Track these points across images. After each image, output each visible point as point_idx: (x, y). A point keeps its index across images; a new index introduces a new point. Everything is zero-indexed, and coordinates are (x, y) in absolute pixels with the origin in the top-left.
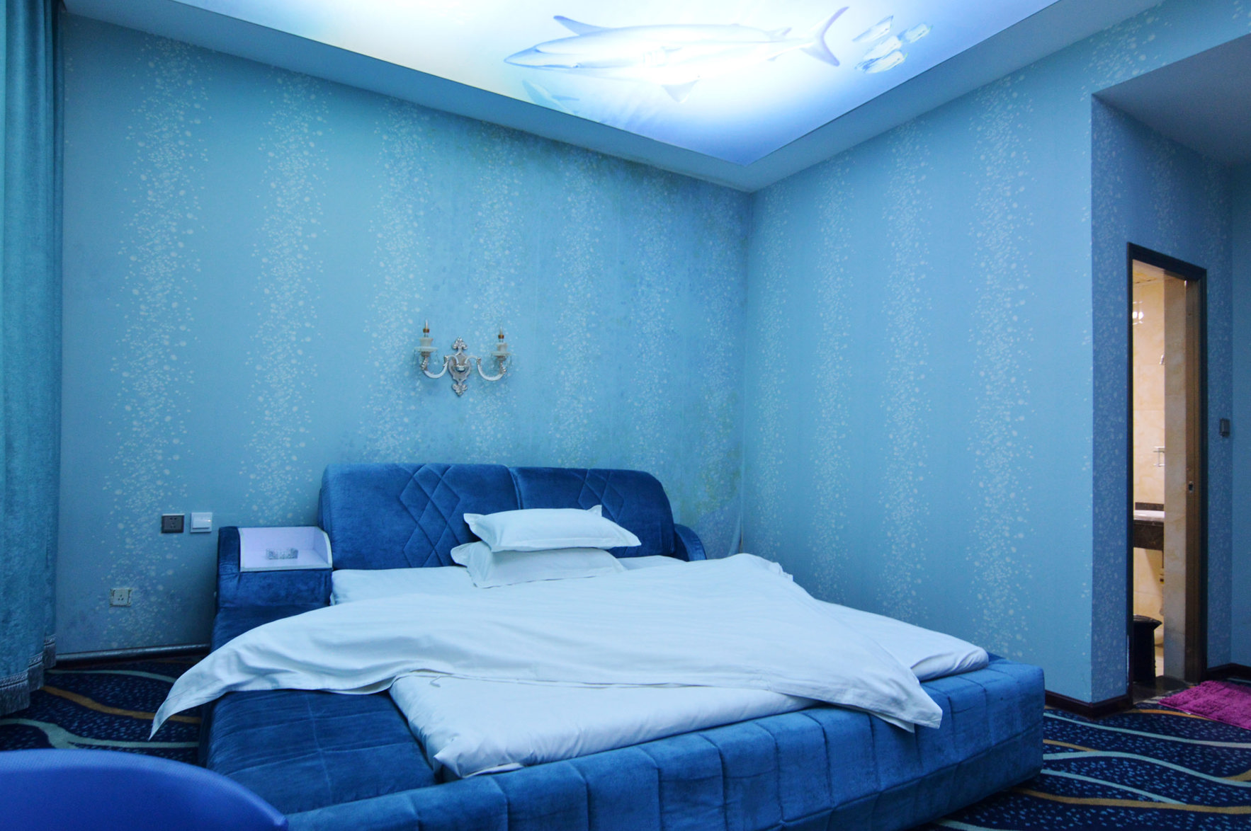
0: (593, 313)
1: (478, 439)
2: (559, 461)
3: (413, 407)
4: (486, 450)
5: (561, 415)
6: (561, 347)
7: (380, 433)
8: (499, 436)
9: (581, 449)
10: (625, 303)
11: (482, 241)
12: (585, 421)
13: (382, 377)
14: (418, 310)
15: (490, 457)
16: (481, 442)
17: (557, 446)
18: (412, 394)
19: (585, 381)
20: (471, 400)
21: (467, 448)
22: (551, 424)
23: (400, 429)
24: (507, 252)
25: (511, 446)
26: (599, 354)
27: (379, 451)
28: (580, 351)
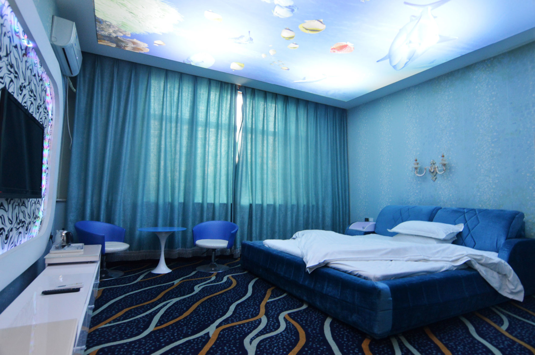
0: (495, 134)
1: (442, 197)
2: (480, 206)
3: (419, 187)
4: (446, 201)
5: (480, 185)
6: (478, 154)
7: (410, 196)
8: (451, 195)
9: (492, 200)
10: (515, 123)
11: (439, 121)
12: (494, 186)
13: (409, 178)
14: (418, 153)
15: (448, 204)
16: (444, 198)
17: (478, 199)
18: (419, 182)
19: (493, 167)
20: (439, 182)
21: (438, 200)
22: (475, 189)
23: (415, 194)
24: (449, 122)
25: (456, 199)
26: (500, 153)
27: (409, 202)
28: (488, 154)
